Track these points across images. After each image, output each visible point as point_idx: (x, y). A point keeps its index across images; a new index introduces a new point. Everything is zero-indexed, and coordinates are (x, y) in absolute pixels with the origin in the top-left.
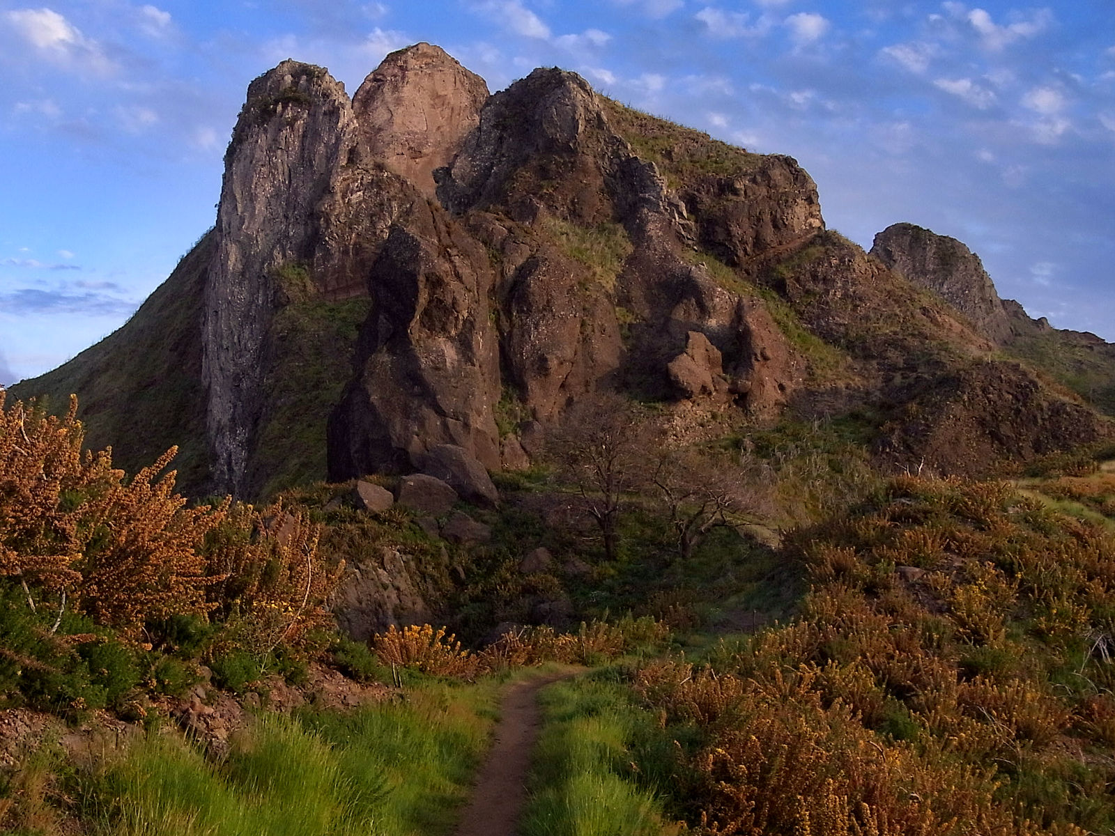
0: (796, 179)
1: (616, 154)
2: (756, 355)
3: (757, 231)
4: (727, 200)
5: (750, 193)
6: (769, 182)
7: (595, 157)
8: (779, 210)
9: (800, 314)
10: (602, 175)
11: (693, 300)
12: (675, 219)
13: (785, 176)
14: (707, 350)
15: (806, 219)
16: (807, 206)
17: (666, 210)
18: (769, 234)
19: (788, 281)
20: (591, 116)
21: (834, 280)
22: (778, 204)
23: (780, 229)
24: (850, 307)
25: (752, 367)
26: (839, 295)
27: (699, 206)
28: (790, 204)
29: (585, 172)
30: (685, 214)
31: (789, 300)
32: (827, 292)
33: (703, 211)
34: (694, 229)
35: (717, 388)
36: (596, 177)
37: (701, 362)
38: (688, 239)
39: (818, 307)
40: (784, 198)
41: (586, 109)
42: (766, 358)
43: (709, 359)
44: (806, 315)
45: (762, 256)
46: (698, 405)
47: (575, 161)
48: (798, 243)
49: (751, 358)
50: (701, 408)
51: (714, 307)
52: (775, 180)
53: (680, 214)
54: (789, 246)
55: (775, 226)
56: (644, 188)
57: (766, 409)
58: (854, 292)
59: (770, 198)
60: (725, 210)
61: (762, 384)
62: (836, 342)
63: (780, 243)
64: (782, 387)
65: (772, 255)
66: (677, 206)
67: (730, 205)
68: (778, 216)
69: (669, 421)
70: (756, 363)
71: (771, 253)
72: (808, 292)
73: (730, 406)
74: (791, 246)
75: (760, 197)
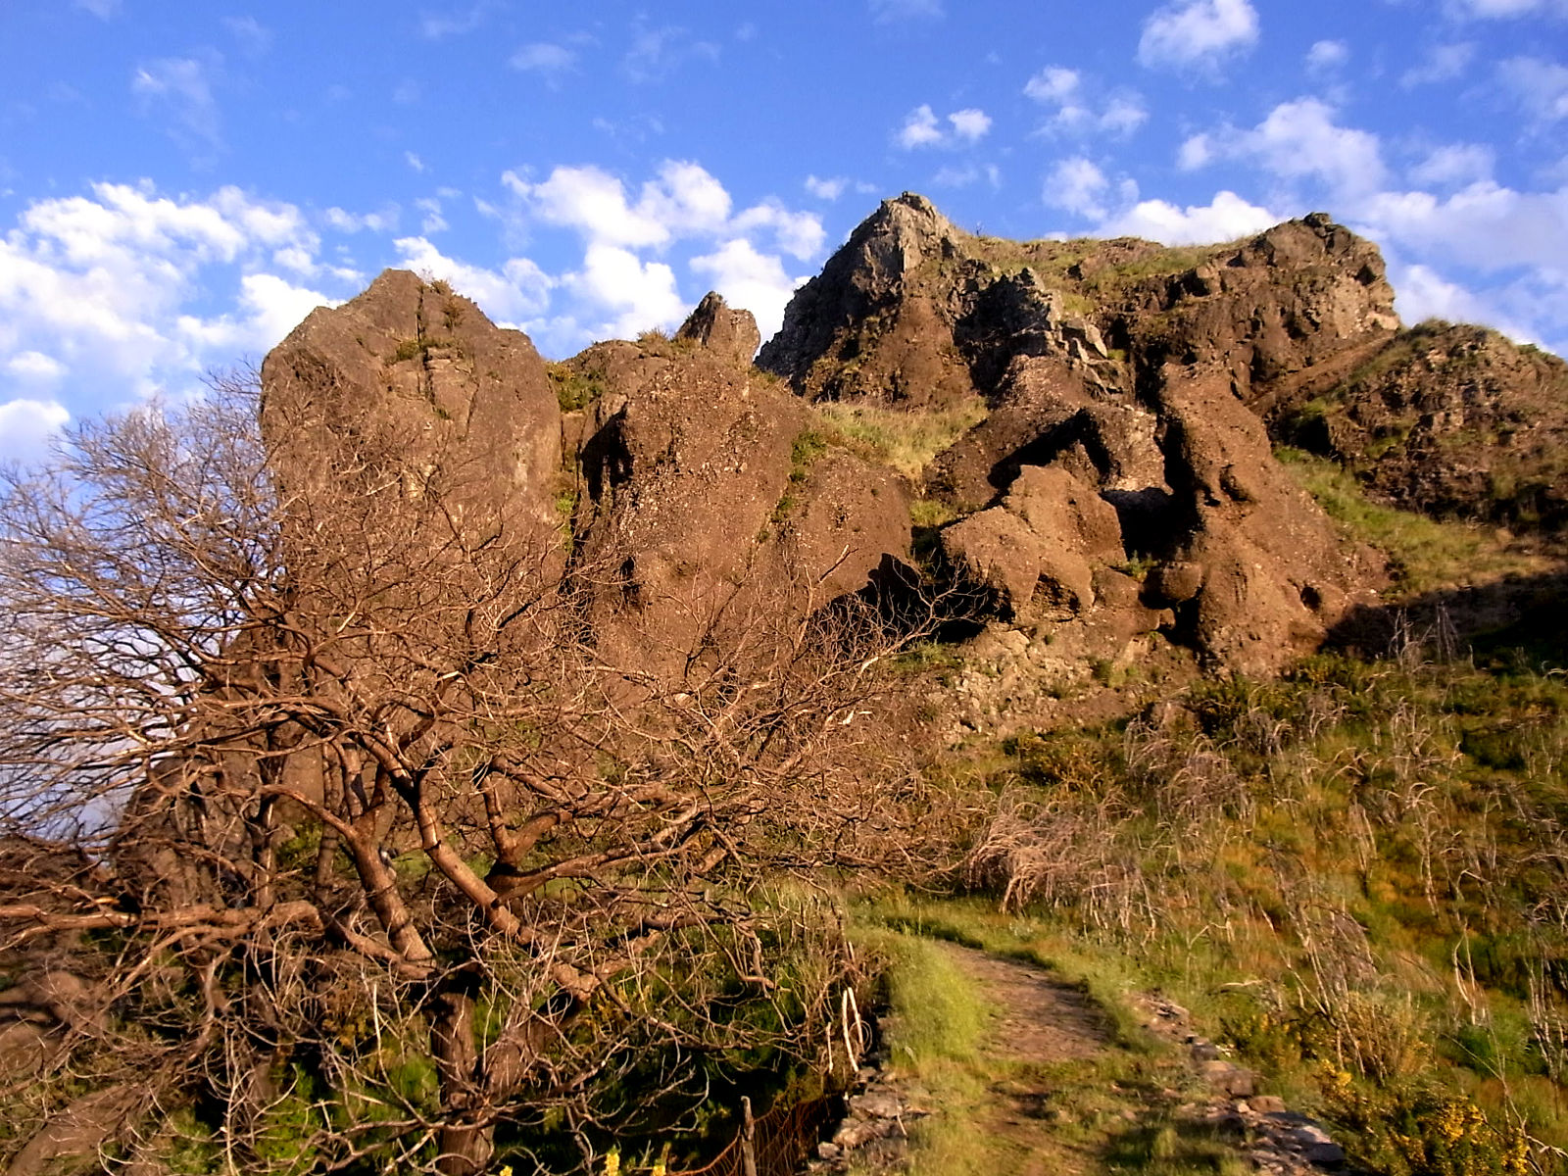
0: (1330, 244)
1: (972, 286)
2: (1208, 490)
3: (1255, 348)
4: (1186, 305)
5: (1230, 282)
6: (1271, 256)
7: (933, 298)
8: (1298, 301)
9: (1368, 479)
10: (946, 324)
11: (1081, 448)
12: (1079, 357)
13: (1305, 243)
14: (1072, 502)
15: (1363, 312)
16: (1362, 289)
17: (1061, 345)
18: (1280, 347)
19: (1330, 421)
20: (930, 243)
21: (1442, 396)
22: (1296, 290)
23: (1305, 337)
24: (1490, 438)
25: (1197, 523)
26: (1457, 420)
27: (1130, 331)
28: (1320, 285)
29: (916, 326)
30: (1100, 346)
31: (1340, 458)
32: (1427, 421)
33: (1138, 337)
34: (1121, 370)
35: (1103, 591)
36: (936, 331)
37: (1053, 531)
38: (1111, 391)
39: (1409, 454)
40: (1307, 278)
41: (921, 232)
42: (1237, 496)
43: (1080, 523)
44: (1382, 478)
45: (1273, 395)
46: (1047, 640)
47: (898, 312)
48: (1350, 357)
49: (1194, 501)
50: (1057, 647)
51: (1129, 451)
52: (1282, 250)
53: (1091, 347)
54: (1329, 366)
55: (1294, 331)
56: (1020, 320)
57: (1259, 646)
58: (1495, 406)
59: (1276, 283)
60: (1181, 321)
61: (1237, 573)
62: (1464, 511)
63: (1309, 362)
64: (1311, 598)
65: (1293, 389)
66: (1080, 334)
67: (1193, 312)
68: (1298, 312)
69: (943, 682)
70: (1210, 511)
71: (1290, 384)
72: (1379, 434)
73: (1155, 647)
74: (1336, 365)
75: (1255, 285)
